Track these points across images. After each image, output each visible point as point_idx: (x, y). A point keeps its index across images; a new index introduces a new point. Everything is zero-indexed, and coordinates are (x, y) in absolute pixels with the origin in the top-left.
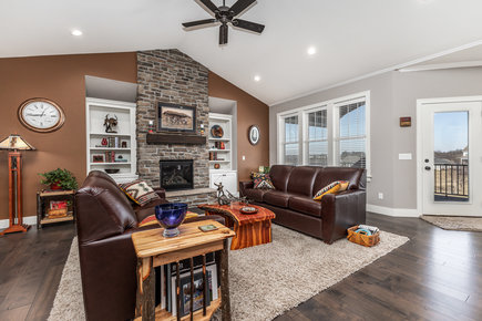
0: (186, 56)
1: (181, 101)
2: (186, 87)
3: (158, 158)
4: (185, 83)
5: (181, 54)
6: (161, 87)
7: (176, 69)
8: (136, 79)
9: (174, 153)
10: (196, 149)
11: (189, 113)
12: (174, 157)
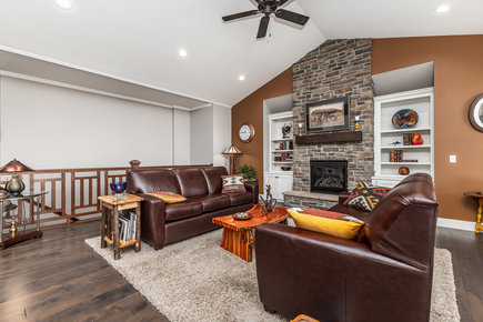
0: (339, 41)
1: (333, 94)
2: (339, 76)
3: (308, 159)
4: (337, 73)
5: (334, 42)
6: (312, 88)
7: (328, 61)
8: (291, 90)
9: (324, 152)
10: (350, 147)
11: (339, 106)
12: (323, 158)
